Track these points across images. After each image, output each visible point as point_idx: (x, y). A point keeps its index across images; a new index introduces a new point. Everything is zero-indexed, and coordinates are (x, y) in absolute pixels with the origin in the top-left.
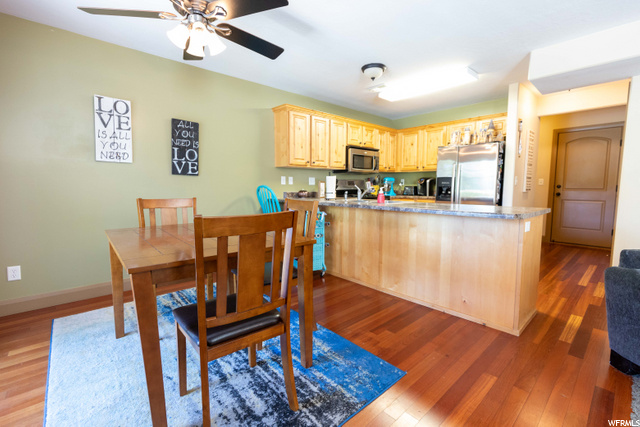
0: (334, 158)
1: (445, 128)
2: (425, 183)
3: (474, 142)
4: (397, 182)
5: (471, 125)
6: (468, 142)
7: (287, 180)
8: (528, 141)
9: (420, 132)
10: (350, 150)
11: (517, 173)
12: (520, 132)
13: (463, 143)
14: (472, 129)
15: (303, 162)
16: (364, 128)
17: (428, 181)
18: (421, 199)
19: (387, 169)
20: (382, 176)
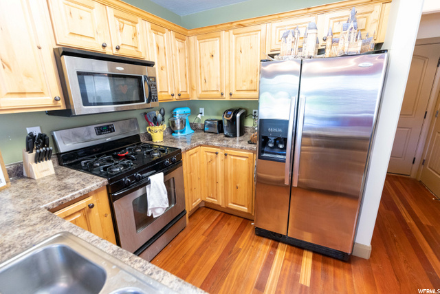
1: (263, 27)
2: (234, 119)
4: (194, 112)
9: (223, 34)
16: (110, 11)
17: (238, 115)
18: (231, 148)
19: (176, 97)
20: (167, 108)
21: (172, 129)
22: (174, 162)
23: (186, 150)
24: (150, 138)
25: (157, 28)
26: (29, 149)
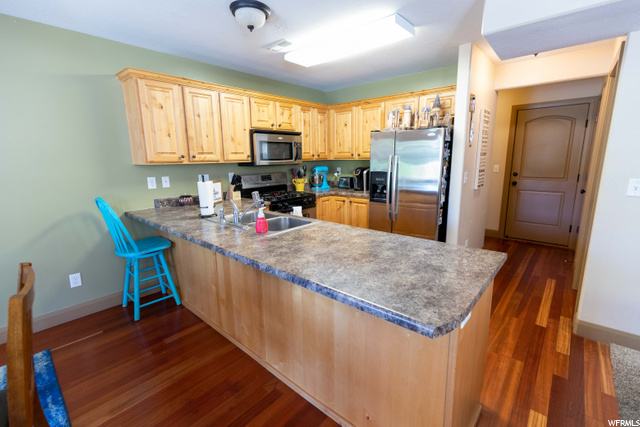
0: (230, 147)
1: (383, 104)
2: (362, 174)
3: (415, 127)
4: (331, 171)
5: (413, 102)
6: (408, 126)
7: (159, 182)
8: (482, 124)
9: (355, 109)
10: (255, 135)
11: (467, 168)
12: (472, 112)
13: (402, 126)
14: (414, 107)
15: (175, 158)
16: (278, 104)
17: (365, 172)
18: (354, 197)
19: (316, 157)
20: (309, 166)
21: (312, 184)
22: (310, 202)
23: (320, 197)
24: (294, 187)
25: (305, 109)
26: (232, 183)
